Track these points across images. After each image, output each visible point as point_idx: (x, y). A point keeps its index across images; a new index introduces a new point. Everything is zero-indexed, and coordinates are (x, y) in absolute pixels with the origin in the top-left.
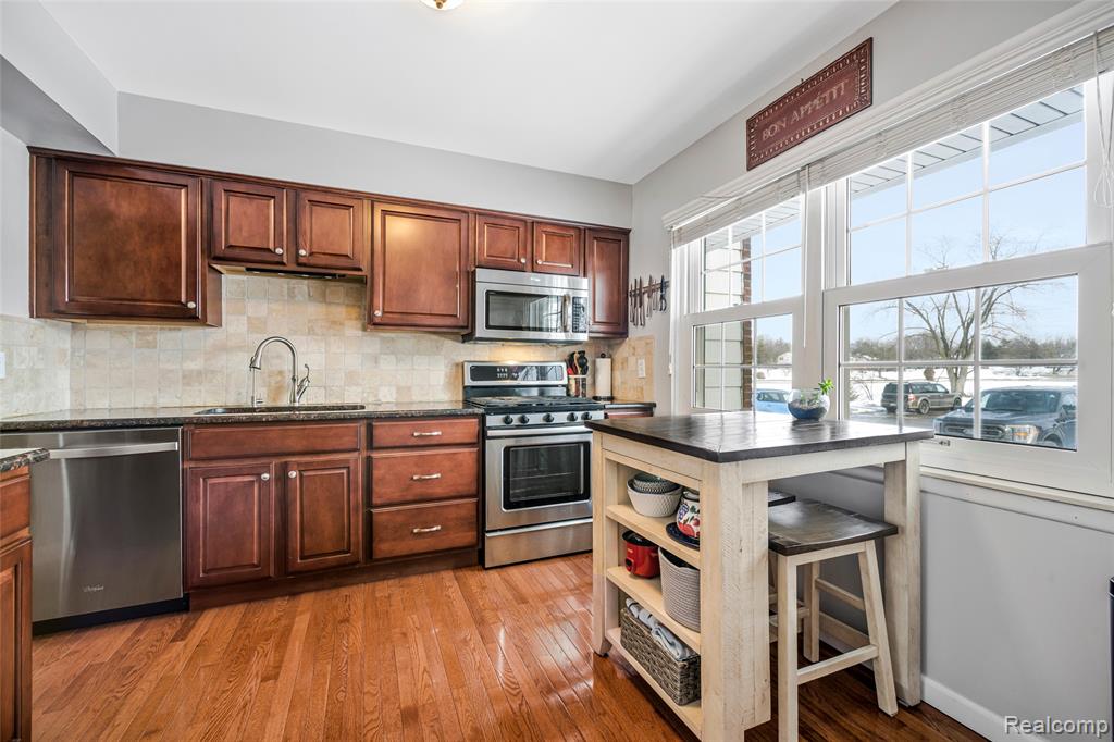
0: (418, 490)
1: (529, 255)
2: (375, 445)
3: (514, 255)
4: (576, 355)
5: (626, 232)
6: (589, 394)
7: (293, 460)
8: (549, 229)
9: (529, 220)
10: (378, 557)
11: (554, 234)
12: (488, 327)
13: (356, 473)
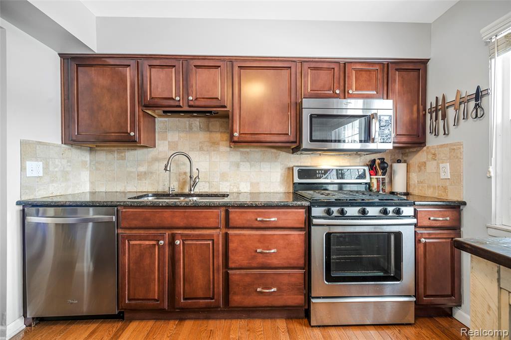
0: (260, 260)
1: (342, 88)
2: (231, 225)
3: (331, 87)
4: (378, 161)
5: (424, 62)
6: (388, 189)
7: (179, 232)
8: (359, 67)
9: (342, 61)
10: (233, 305)
11: (361, 70)
12: (311, 140)
13: (218, 244)
